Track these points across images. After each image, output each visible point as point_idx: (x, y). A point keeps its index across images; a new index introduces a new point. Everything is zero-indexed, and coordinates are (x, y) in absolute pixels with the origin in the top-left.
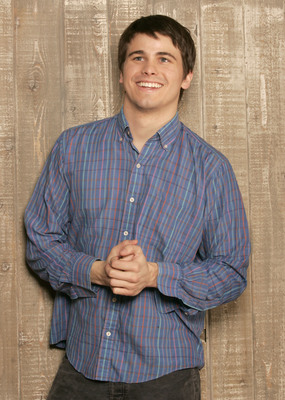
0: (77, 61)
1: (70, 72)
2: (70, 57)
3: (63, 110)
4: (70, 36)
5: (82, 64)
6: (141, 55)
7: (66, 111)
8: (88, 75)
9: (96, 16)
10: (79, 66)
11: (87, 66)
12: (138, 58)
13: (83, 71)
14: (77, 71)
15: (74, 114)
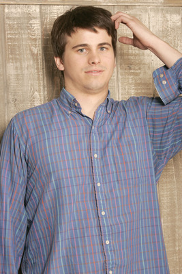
0: (16, 60)
1: (11, 69)
2: (10, 56)
3: (6, 101)
4: (10, 39)
5: (21, 63)
6: (83, 47)
7: (8, 102)
8: (26, 72)
9: (31, 22)
10: (18, 64)
11: (25, 64)
12: (81, 50)
13: (21, 68)
14: (17, 68)
15: (15, 105)
